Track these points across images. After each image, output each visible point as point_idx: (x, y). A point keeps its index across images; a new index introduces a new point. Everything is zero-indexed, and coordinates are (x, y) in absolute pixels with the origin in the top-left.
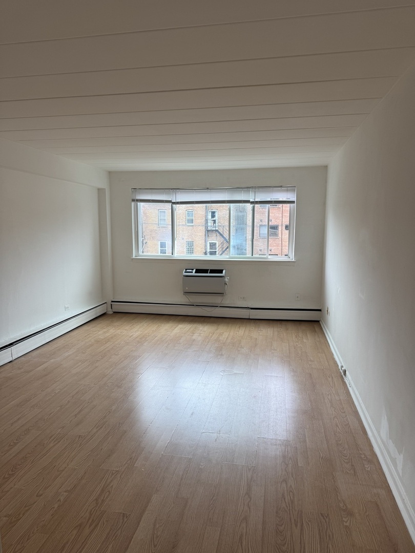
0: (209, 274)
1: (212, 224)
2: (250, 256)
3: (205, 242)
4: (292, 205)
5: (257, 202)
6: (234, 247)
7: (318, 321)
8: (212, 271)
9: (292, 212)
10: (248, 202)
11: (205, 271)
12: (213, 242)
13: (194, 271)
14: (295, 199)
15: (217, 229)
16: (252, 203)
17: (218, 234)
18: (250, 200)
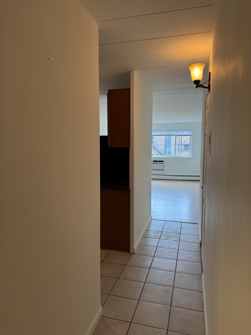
0: (158, 163)
2: (174, 156)
4: (191, 136)
5: (177, 135)
6: (168, 152)
8: (159, 161)
9: (191, 139)
10: (174, 135)
11: (157, 161)
13: (153, 161)
14: (192, 134)
15: (154, 146)
16: (175, 135)
17: (155, 149)
18: (175, 134)
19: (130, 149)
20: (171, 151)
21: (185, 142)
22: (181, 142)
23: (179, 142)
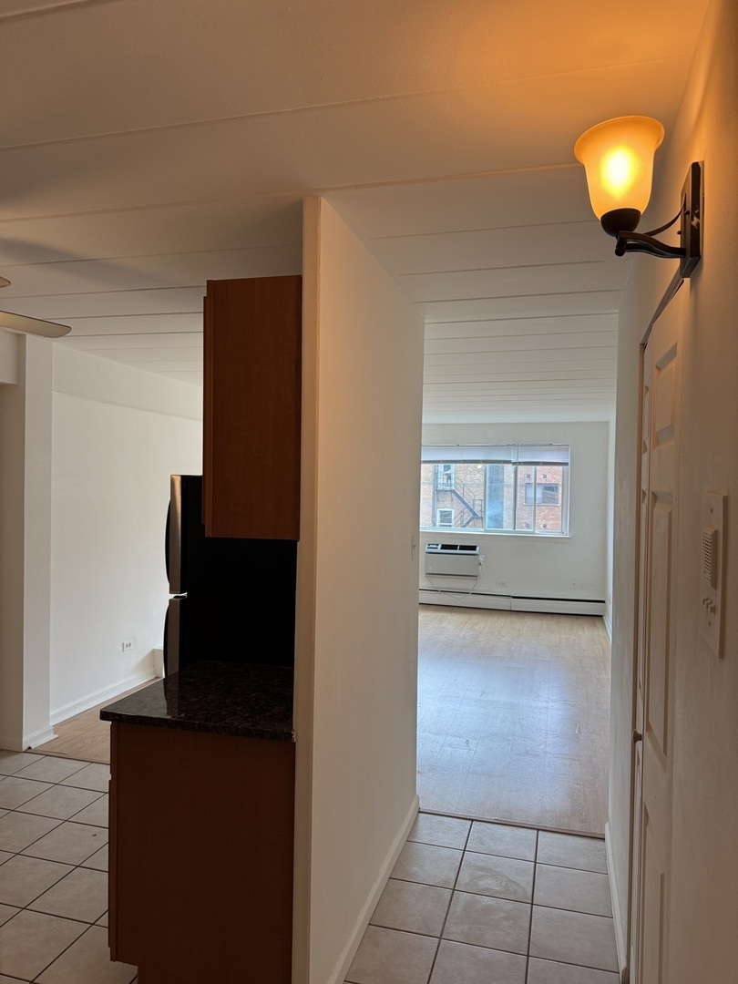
0: (458, 551)
1: (445, 481)
2: (512, 530)
3: (434, 509)
4: (565, 467)
5: (520, 463)
6: (490, 518)
7: (602, 616)
8: (463, 548)
9: (565, 478)
10: (509, 462)
11: (454, 547)
12: (446, 509)
13: (440, 547)
14: (568, 461)
15: (453, 488)
16: (514, 463)
17: (455, 498)
18: (513, 460)
19: (301, 546)
20: (501, 515)
21: (545, 477)
22: (533, 477)
23: (529, 476)
